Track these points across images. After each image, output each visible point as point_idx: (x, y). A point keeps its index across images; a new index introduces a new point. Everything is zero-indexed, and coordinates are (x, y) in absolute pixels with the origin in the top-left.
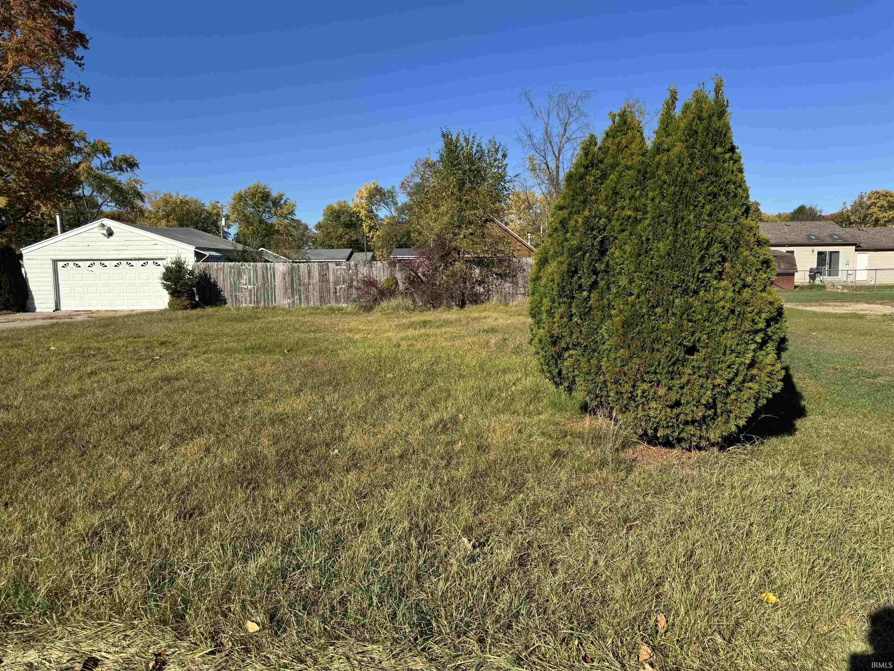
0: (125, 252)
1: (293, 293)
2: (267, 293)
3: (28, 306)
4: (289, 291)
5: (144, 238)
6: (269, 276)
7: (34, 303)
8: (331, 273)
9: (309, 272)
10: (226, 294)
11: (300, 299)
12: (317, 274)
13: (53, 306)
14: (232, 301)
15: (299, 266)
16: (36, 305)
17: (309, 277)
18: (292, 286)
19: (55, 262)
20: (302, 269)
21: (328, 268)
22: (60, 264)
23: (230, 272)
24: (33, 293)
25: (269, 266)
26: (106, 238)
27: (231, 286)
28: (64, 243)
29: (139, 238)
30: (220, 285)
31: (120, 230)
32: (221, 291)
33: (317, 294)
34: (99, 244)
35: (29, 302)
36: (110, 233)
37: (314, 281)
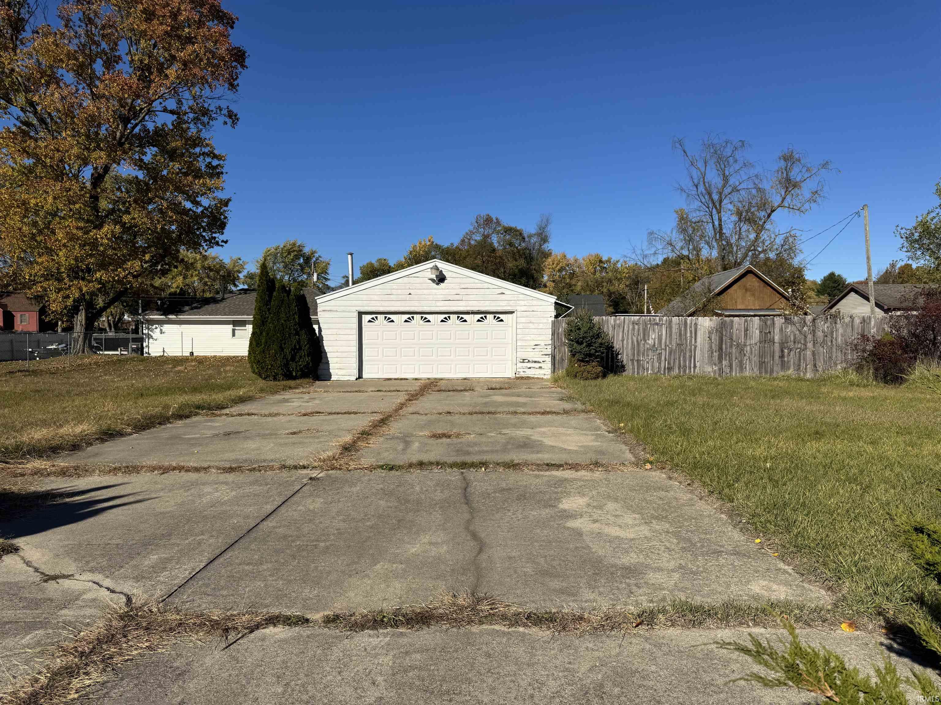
0: (461, 303)
1: (720, 358)
2: (684, 357)
3: (320, 372)
4: (716, 354)
5: (486, 286)
6: (688, 335)
7: (329, 369)
8: (777, 330)
9: (746, 330)
10: (625, 358)
11: (731, 366)
12: (757, 332)
13: (356, 372)
14: (633, 368)
15: (732, 321)
16: (331, 371)
17: (746, 335)
18: (721, 349)
19: (360, 314)
20: (736, 326)
21: (773, 323)
22: (366, 318)
23: (634, 329)
24: (329, 355)
25: (688, 322)
26: (434, 285)
27: (633, 348)
28: (377, 290)
29: (479, 286)
30: (617, 346)
31: (454, 275)
32: (618, 354)
33: (755, 359)
34: (425, 292)
35: (322, 366)
36: (441, 279)
37: (753, 342)
